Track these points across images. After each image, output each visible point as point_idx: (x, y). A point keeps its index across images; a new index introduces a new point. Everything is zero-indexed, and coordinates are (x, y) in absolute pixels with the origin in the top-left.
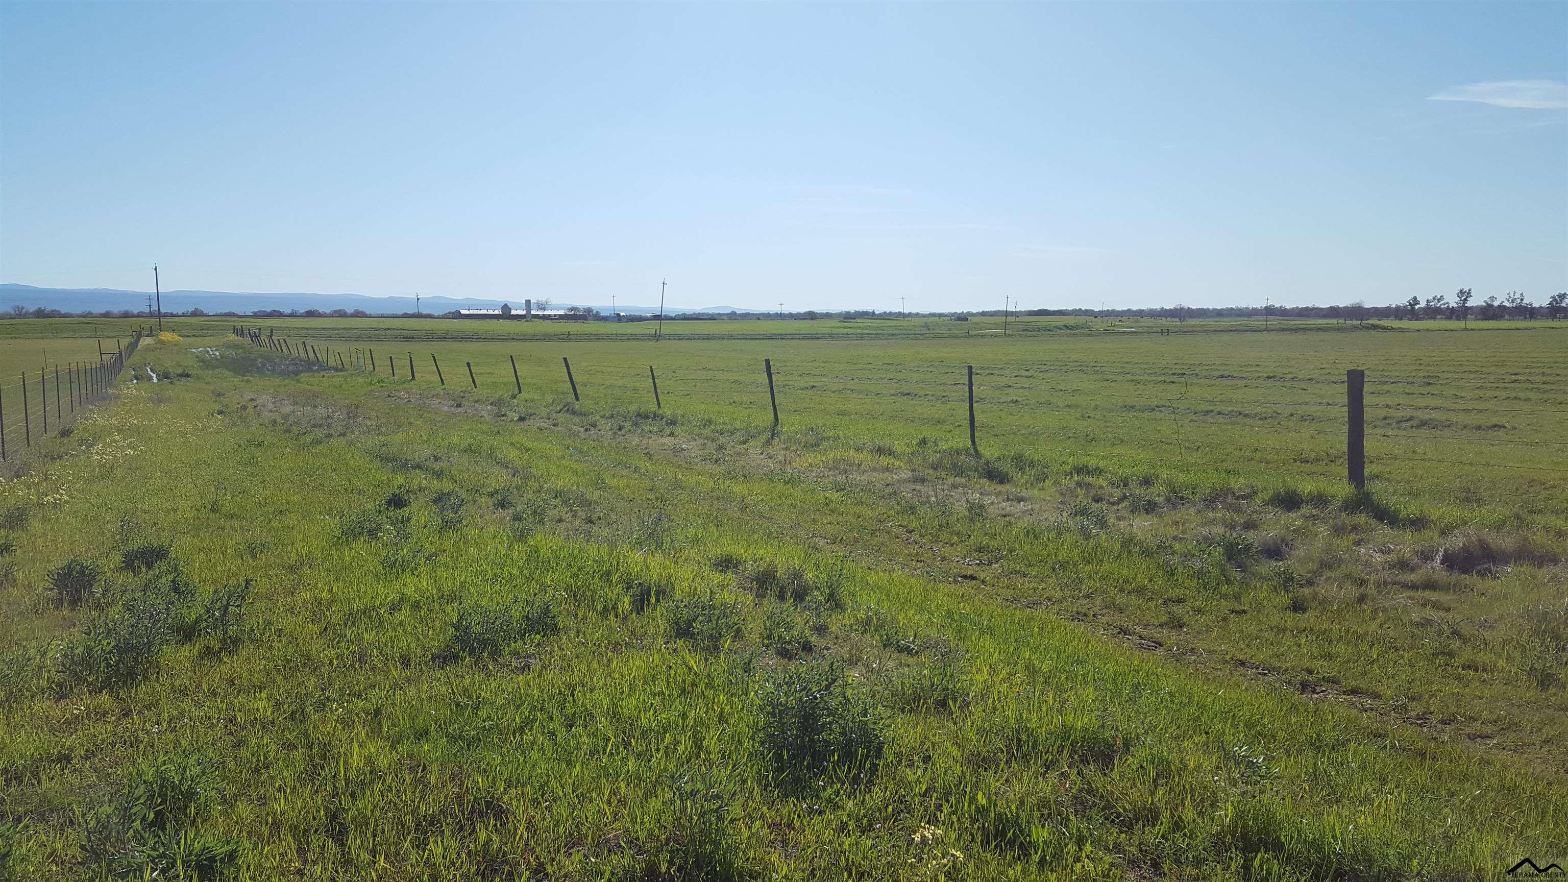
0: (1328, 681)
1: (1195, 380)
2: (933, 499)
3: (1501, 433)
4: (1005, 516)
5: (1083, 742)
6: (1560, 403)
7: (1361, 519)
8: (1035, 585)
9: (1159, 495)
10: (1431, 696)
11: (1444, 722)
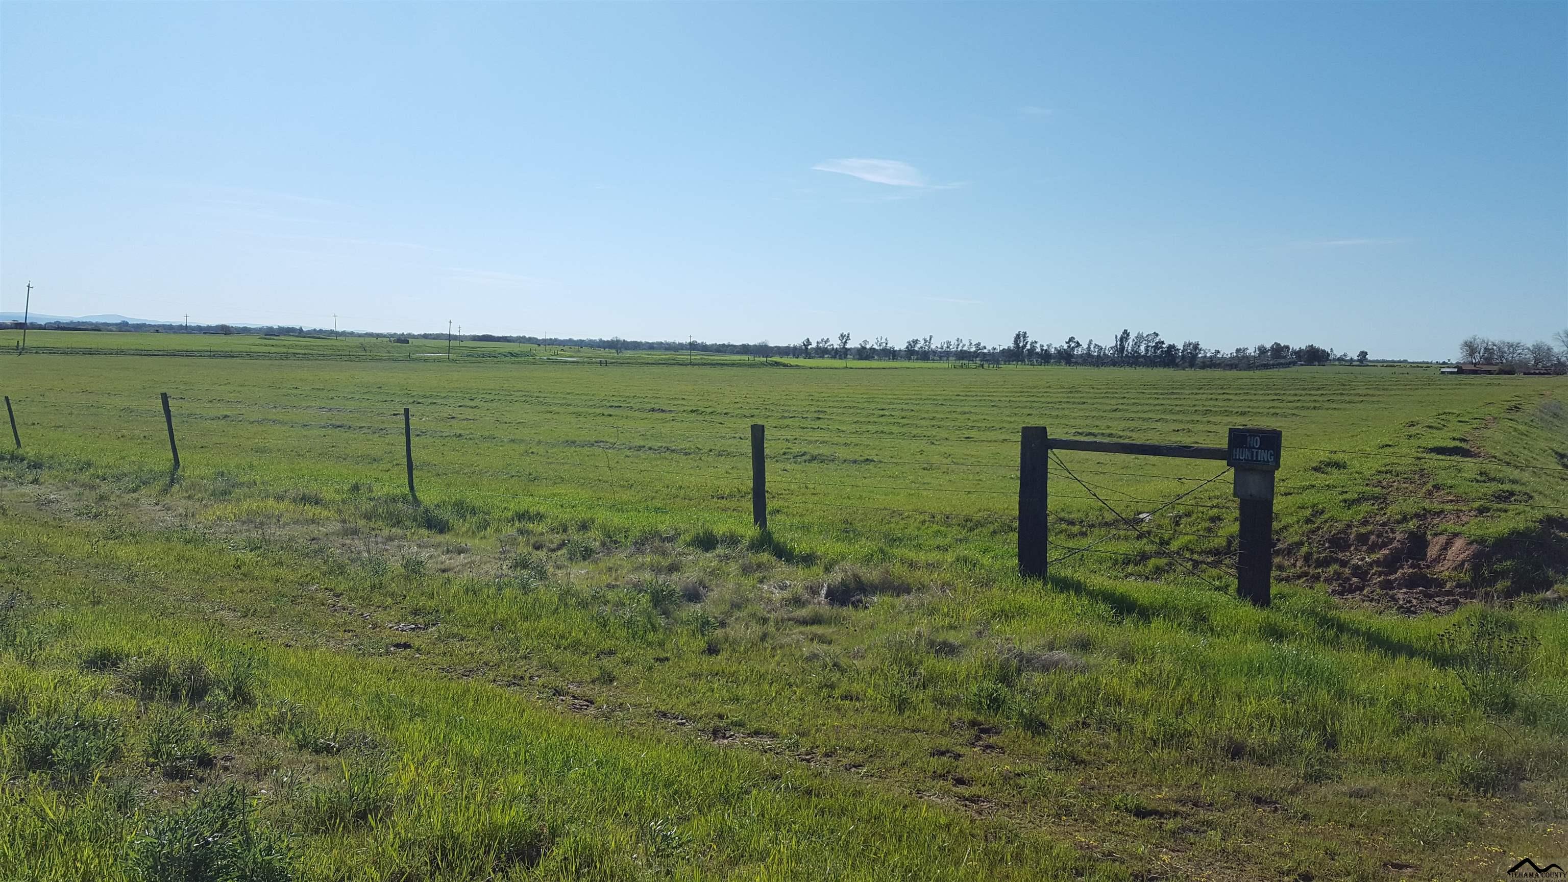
0: (736, 725)
1: (630, 413)
2: (365, 554)
3: (871, 466)
4: (444, 571)
5: (510, 837)
6: (914, 437)
7: (765, 557)
8: (473, 650)
9: (595, 540)
10: (817, 731)
11: (826, 755)
